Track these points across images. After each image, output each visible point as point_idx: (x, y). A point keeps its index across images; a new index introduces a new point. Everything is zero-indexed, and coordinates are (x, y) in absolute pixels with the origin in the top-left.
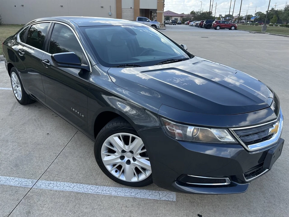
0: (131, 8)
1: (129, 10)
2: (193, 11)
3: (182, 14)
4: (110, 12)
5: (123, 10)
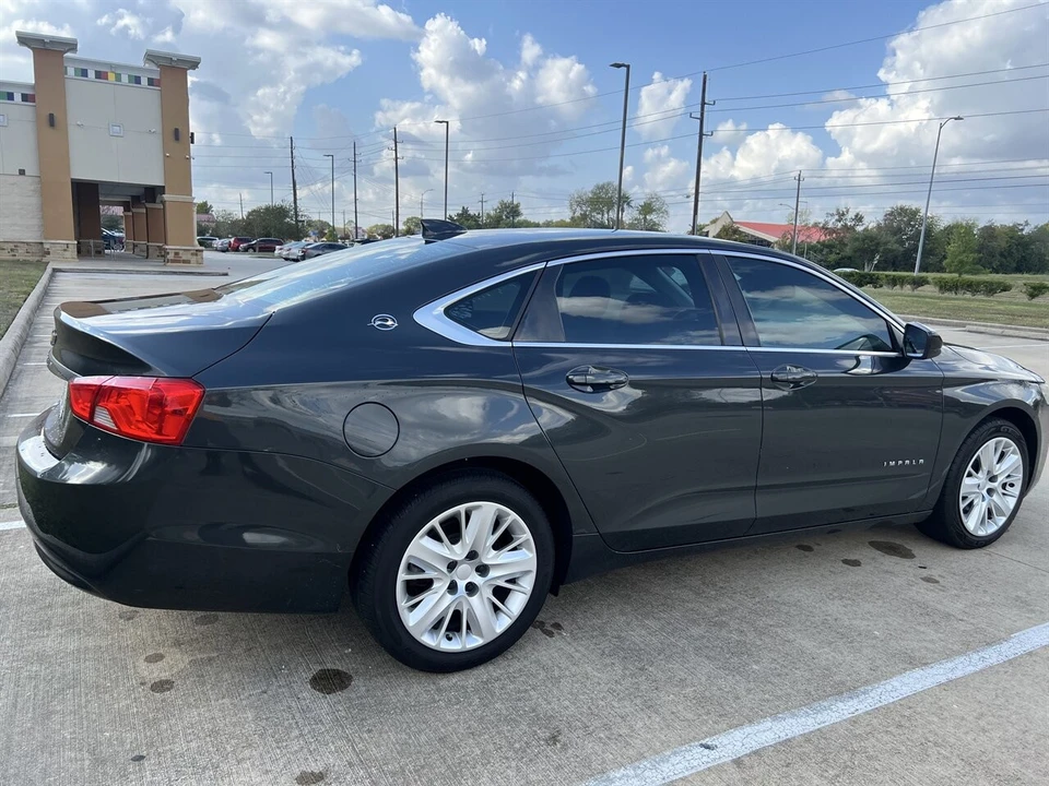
0: (22, 172)
1: (13, 179)
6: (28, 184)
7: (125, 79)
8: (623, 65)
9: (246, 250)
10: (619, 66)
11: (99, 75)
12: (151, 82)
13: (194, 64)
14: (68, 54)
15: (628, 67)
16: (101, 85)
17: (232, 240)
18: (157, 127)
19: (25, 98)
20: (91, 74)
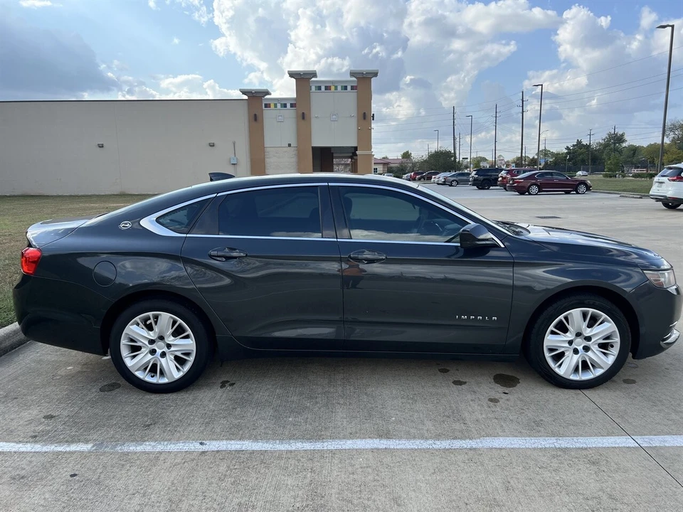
0: (290, 145)
1: (285, 149)
2: (408, 152)
3: (384, 158)
4: (233, 156)
5: (267, 150)
6: (292, 151)
7: (339, 88)
8: (668, 26)
9: (419, 179)
10: (664, 27)
11: (327, 88)
12: (353, 88)
13: (375, 74)
14: (313, 79)
15: (673, 26)
16: (328, 94)
17: (412, 174)
18: (354, 113)
19: (292, 105)
20: (323, 88)
